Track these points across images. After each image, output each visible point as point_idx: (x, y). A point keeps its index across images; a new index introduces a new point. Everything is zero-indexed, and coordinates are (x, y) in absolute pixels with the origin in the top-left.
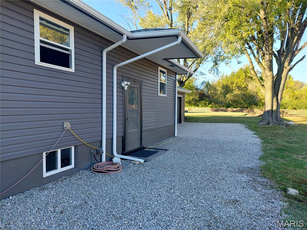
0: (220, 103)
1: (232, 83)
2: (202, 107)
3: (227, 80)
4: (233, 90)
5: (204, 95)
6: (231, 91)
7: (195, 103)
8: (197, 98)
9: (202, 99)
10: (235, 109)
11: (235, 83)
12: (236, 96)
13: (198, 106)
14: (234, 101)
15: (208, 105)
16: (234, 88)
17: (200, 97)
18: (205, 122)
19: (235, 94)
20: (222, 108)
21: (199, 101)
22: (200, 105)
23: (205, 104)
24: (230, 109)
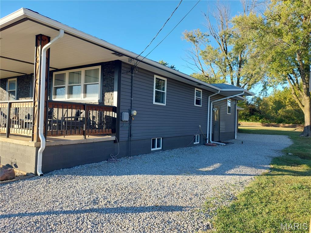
0: (272, 118)
1: (285, 98)
2: (253, 121)
3: (280, 95)
4: (286, 106)
5: (254, 110)
6: (284, 106)
7: (245, 117)
8: (247, 112)
9: (253, 114)
10: (287, 125)
11: (288, 99)
12: (288, 112)
13: (248, 120)
14: (287, 117)
15: (259, 120)
16: (287, 104)
17: (250, 112)
18: (256, 133)
19: (287, 110)
20: (273, 124)
21: (250, 116)
22: (251, 120)
23: (256, 119)
24: (281, 124)
